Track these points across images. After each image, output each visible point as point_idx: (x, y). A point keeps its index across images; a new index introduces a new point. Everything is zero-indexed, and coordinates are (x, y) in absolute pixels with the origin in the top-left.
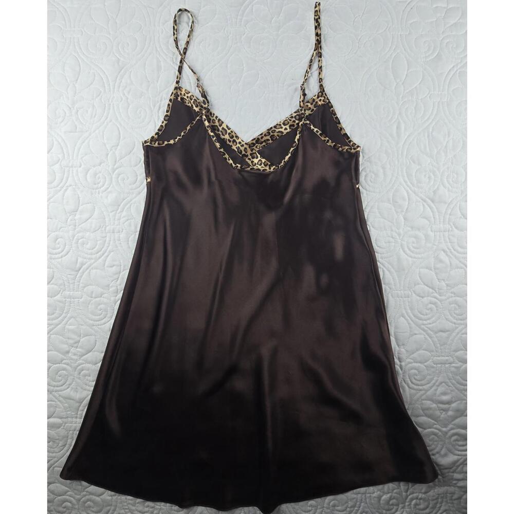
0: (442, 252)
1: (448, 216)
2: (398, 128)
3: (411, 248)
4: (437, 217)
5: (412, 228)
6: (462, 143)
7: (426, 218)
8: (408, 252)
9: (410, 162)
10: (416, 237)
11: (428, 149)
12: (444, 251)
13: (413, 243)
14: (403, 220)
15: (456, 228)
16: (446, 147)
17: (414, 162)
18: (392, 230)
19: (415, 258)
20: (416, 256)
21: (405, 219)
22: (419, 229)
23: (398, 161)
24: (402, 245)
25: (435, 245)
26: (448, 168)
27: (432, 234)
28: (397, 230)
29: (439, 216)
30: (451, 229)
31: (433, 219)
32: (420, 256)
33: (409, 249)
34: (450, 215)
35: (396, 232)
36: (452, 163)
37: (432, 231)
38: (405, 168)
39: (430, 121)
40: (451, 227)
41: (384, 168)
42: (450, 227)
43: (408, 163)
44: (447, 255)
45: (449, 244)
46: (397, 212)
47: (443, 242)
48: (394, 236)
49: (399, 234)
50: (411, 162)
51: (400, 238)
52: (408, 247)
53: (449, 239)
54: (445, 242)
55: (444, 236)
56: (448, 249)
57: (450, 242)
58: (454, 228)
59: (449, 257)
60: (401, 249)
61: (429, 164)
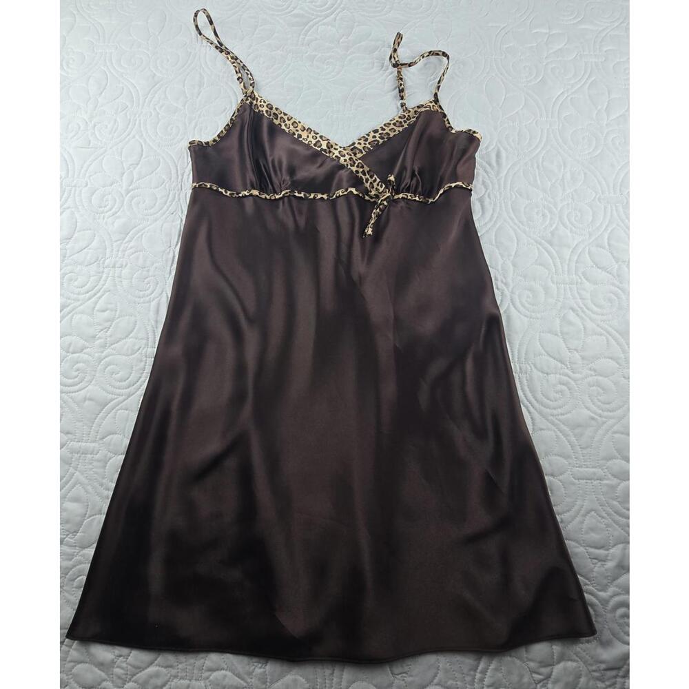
0: (571, 311)
1: (573, 265)
2: (498, 156)
3: (526, 304)
4: (559, 264)
5: (525, 277)
6: (583, 176)
7: (543, 266)
8: (522, 309)
10: (531, 290)
12: (573, 310)
13: (528, 297)
14: (511, 267)
15: (587, 280)
16: (563, 179)
17: (521, 195)
18: (497, 280)
19: (532, 317)
20: (534, 315)
21: (514, 265)
22: (535, 280)
23: (500, 193)
24: (512, 300)
25: (560, 301)
26: (568, 204)
27: (553, 286)
28: (504, 280)
29: (561, 264)
30: (579, 281)
31: (553, 266)
32: (538, 315)
33: (523, 306)
34: (577, 262)
35: (502, 282)
36: (573, 199)
37: (553, 283)
38: (510, 202)
39: (539, 149)
40: (581, 278)
42: (578, 277)
43: (514, 197)
44: (577, 315)
45: (580, 301)
46: (502, 257)
47: (571, 297)
49: (507, 285)
50: (518, 196)
51: (508, 290)
52: (520, 301)
53: (578, 292)
54: (574, 298)
55: (570, 289)
56: (579, 307)
57: (581, 299)
58: (584, 279)
59: (581, 318)
60: (511, 306)
61: (542, 199)
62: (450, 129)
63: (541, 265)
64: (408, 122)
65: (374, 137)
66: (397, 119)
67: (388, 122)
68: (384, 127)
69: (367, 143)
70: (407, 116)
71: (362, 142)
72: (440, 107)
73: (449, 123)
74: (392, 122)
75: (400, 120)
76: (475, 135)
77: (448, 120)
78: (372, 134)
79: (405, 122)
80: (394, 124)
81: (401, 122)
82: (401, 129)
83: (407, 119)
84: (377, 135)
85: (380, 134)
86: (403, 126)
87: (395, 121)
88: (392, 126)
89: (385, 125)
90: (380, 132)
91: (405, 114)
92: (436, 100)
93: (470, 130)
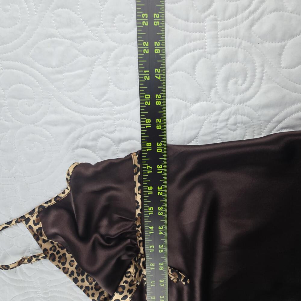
0: (254, 28)
1: (191, 25)
2: (55, 124)
3: (244, 86)
4: (192, 44)
5: (211, 87)
6: (61, 10)
7: (196, 63)
8: (251, 91)
9: (105, 101)
10: (227, 79)
11: (81, 71)
12: (252, 25)
13: (236, 83)
14: (199, 104)
15: (210, 6)
16: (71, 39)
17: (104, 94)
18: (216, 121)
19: (261, 79)
20: (258, 76)
21: (198, 100)
22: (214, 76)
23: (106, 119)
24: (241, 102)
25: (241, 44)
26: (107, 32)
27: (222, 52)
28: (216, 113)
29: (191, 42)
30: (212, 17)
31: (196, 52)
32: (258, 70)
33: (248, 89)
34: (187, 20)
35: (219, 114)
36: (98, 25)
37: (216, 52)
38: (115, 107)
39: (35, 71)
40: (209, 15)
41: (120, 141)
42: (208, 19)
43: (108, 102)
44: (258, 19)
45: (239, 17)
46: (188, 115)
47: (235, 28)
48: (227, 118)
49: (223, 109)
50: (105, 97)
51: (229, 107)
52: (243, 92)
53: (229, 18)
54: (236, 24)
55: (224, 29)
56: (248, 17)
57: (236, 16)
58: (210, 11)
59: (262, 15)
60: (248, 103)
61: (105, 67)
62: (58, 199)
63: (194, 68)
64: (58, 249)
65: (83, 281)
66: (56, 262)
67: (61, 271)
68: (69, 273)
69: (90, 286)
70: (52, 252)
71: (90, 292)
72: (31, 213)
73: (50, 201)
74: (62, 267)
75: (57, 259)
76: (71, 174)
77: (47, 203)
78: (80, 283)
79: (58, 252)
80: (63, 264)
81: (60, 258)
82: (68, 256)
83: (54, 251)
84: (80, 278)
85: (78, 275)
86: (64, 255)
87: (60, 265)
88: (67, 265)
89: (66, 273)
90: (75, 275)
91: (49, 255)
92: (24, 219)
93: (67, 179)
